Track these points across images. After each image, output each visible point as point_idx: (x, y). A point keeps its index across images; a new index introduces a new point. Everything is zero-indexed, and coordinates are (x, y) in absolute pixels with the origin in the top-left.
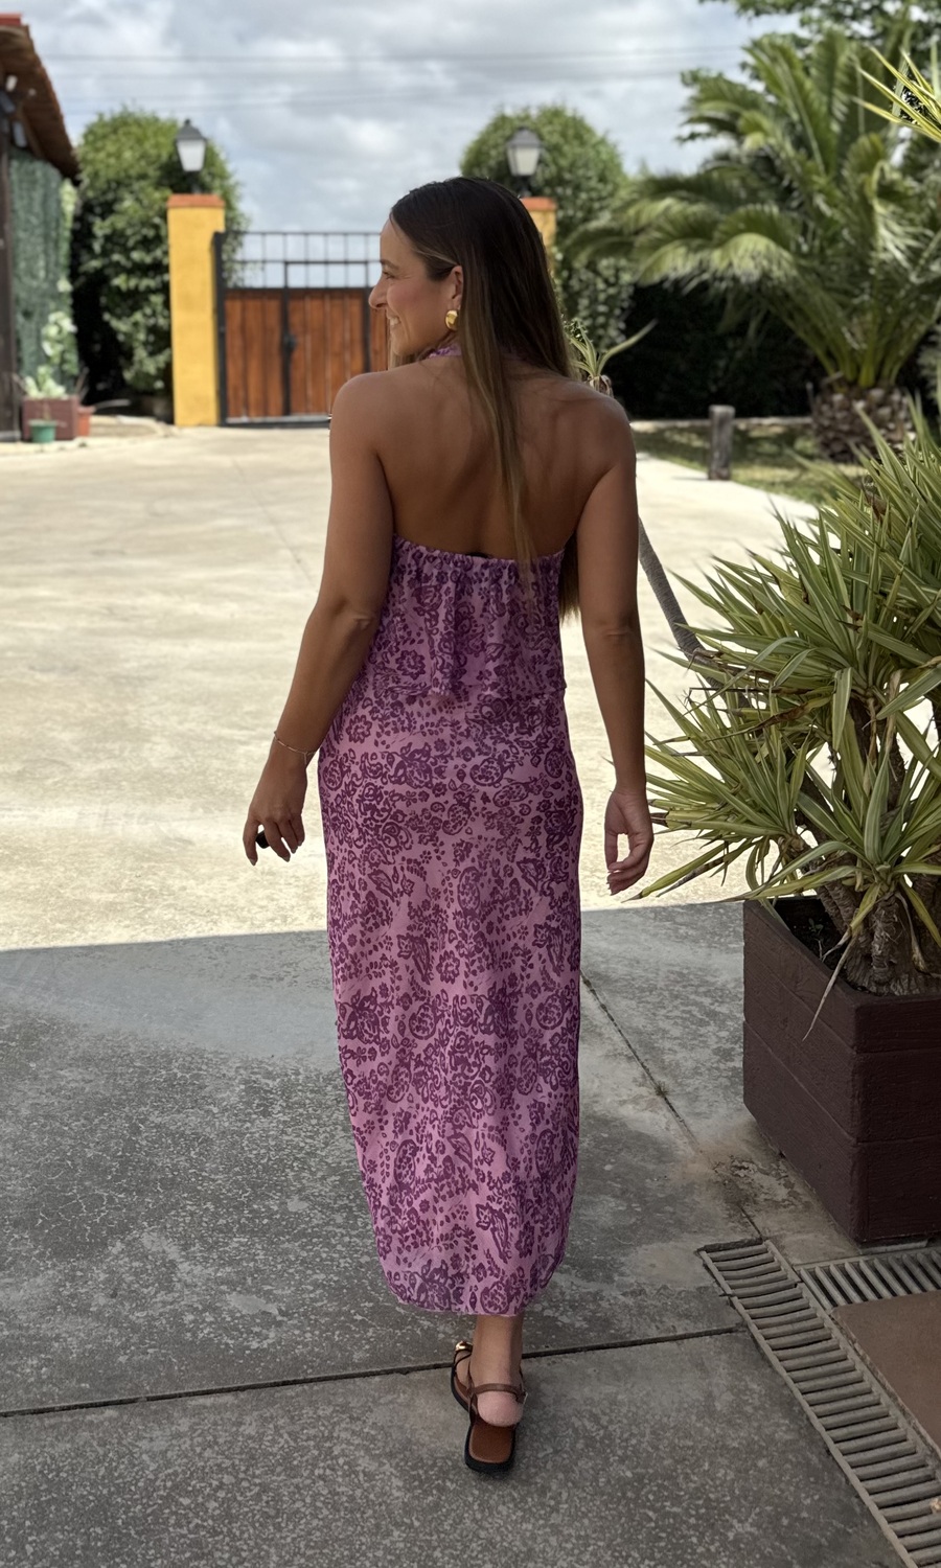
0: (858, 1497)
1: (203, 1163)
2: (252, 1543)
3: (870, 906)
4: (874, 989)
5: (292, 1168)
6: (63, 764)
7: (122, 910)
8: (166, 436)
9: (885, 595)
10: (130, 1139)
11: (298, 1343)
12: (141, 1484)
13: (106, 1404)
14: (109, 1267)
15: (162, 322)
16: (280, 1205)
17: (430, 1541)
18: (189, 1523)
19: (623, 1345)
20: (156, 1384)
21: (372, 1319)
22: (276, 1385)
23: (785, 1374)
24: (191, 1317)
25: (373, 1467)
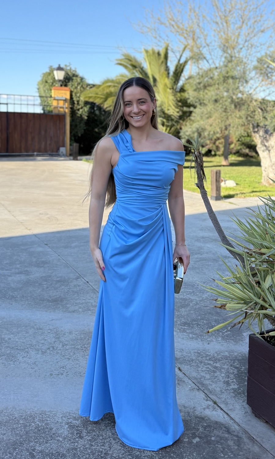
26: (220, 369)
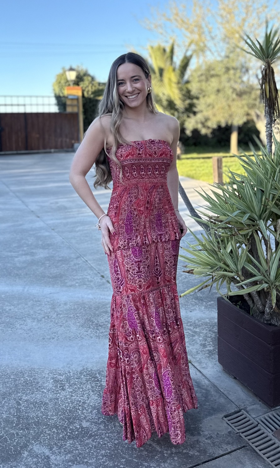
1: (47, 413)
10: (18, 408)
14: (25, 463)
23: (267, 460)
26: (198, 334)
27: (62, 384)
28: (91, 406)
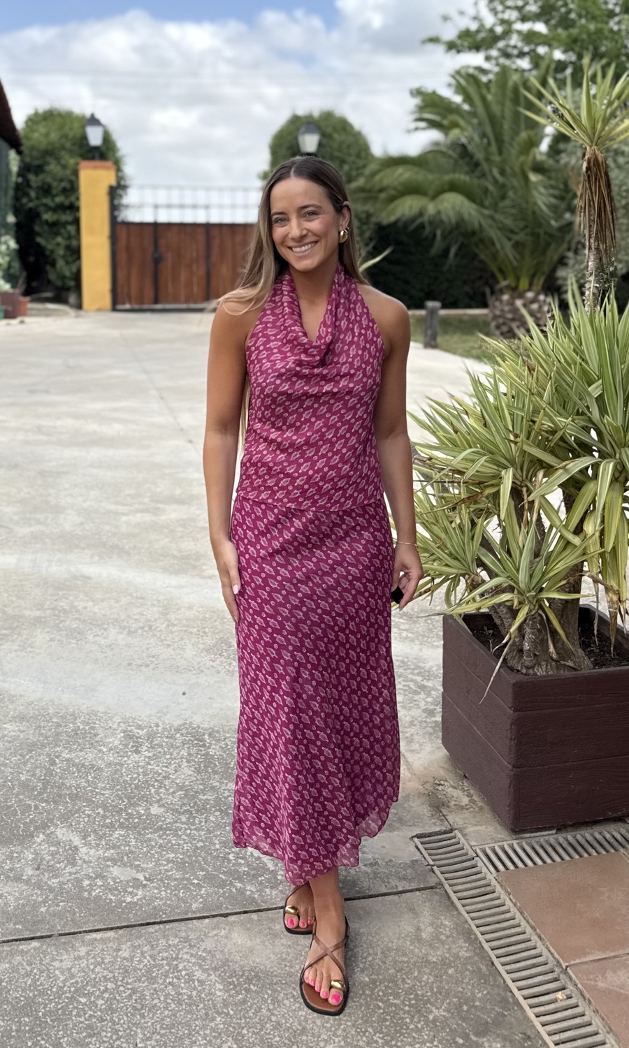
0: (511, 992)
1: (96, 784)
2: (125, 1026)
3: (523, 619)
4: (524, 671)
5: (153, 786)
6: (7, 527)
7: (45, 622)
8: (77, 317)
9: (534, 422)
10: (49, 768)
11: (157, 898)
12: (54, 990)
13: (32, 938)
14: (35, 851)
15: (74, 243)
16: (145, 810)
17: (240, 1024)
18: (85, 1014)
19: (364, 898)
20: (64, 926)
21: (204, 883)
22: (142, 925)
23: (466, 915)
24: (88, 882)
25: (204, 977)
27: (138, 742)
28: (176, 783)
